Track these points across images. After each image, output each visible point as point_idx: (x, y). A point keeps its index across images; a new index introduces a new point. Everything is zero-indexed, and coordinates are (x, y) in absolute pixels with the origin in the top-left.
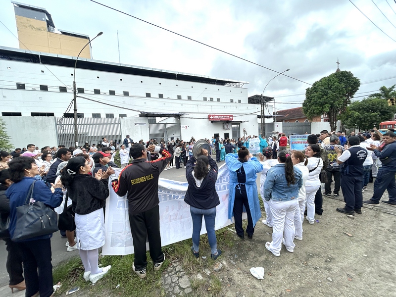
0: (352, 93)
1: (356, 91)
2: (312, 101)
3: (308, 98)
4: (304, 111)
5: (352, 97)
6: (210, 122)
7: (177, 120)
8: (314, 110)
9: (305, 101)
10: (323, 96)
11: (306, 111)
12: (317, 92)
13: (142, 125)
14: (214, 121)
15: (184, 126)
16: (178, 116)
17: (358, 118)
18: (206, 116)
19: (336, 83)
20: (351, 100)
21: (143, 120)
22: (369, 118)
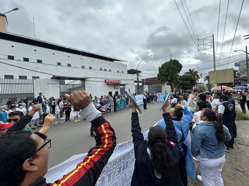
0: (179, 71)
1: (181, 70)
2: (162, 74)
3: (160, 72)
4: (158, 79)
5: (179, 73)
6: (106, 84)
7: (82, 82)
8: (163, 79)
9: (158, 74)
10: (167, 71)
11: (159, 79)
12: (164, 69)
13: (54, 85)
14: (109, 83)
15: (88, 86)
16: (83, 80)
17: (182, 84)
18: (103, 80)
19: (173, 65)
20: (179, 74)
21: (55, 81)
22: (186, 84)
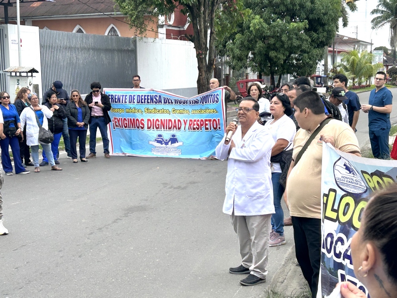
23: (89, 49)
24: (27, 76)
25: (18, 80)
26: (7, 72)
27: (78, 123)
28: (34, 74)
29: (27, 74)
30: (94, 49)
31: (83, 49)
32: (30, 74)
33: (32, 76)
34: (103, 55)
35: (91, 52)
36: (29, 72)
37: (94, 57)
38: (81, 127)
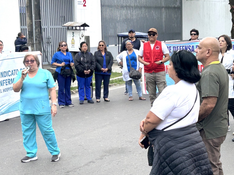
23: (141, 8)
24: (80, 30)
25: (73, 33)
26: (65, 26)
27: (102, 69)
28: (86, 28)
29: (80, 28)
30: (146, 7)
31: (136, 7)
32: (82, 28)
33: (84, 29)
34: (153, 12)
35: (143, 10)
36: (82, 26)
37: (145, 14)
38: (105, 72)
